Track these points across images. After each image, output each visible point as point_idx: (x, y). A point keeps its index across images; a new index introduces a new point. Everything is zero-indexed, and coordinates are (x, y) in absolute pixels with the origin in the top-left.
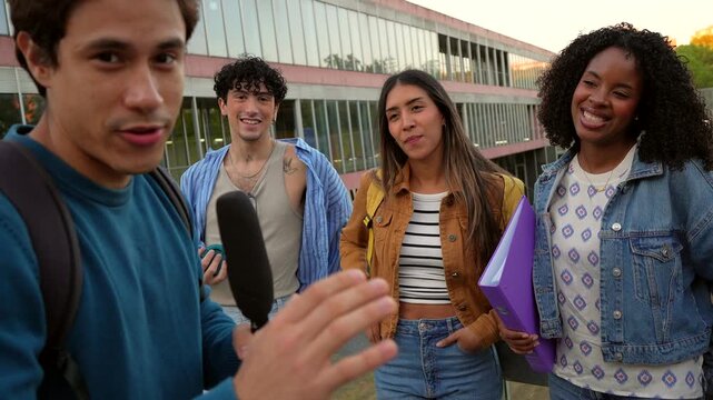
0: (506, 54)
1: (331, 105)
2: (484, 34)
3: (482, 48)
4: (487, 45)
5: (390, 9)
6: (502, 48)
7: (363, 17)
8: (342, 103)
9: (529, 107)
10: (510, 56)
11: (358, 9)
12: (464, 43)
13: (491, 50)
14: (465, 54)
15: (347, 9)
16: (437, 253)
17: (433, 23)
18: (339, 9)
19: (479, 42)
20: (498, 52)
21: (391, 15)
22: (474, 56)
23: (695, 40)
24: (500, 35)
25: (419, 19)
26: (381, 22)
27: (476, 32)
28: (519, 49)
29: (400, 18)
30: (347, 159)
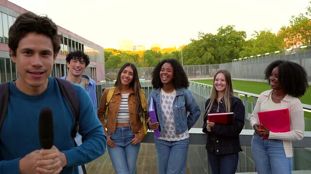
0: (83, 45)
2: (74, 36)
3: (73, 42)
4: (75, 40)
6: (82, 43)
9: (91, 68)
10: (84, 46)
12: (66, 39)
13: (77, 43)
14: (66, 44)
16: (128, 108)
19: (72, 39)
20: (80, 44)
22: (70, 45)
23: (152, 48)
24: (81, 37)
27: (71, 34)
28: (88, 44)
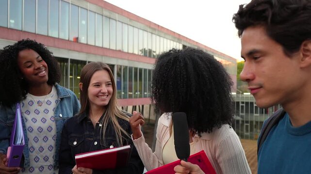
1: (131, 69)
5: (163, 32)
7: (150, 34)
8: (136, 69)
11: (148, 31)
15: (143, 30)
17: (181, 40)
18: (140, 30)
21: (162, 35)
25: (174, 38)
26: (158, 37)
28: (218, 55)
29: (167, 36)
30: (135, 93)
